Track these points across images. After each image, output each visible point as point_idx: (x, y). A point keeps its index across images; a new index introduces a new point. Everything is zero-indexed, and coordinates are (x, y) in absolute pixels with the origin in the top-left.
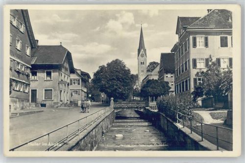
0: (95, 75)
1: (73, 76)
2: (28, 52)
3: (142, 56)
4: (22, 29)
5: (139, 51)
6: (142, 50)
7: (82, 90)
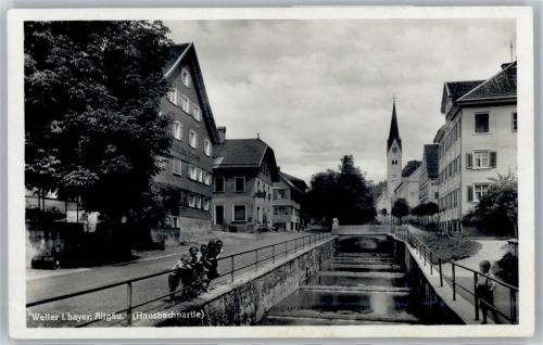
0: (312, 183)
1: (277, 186)
2: (208, 150)
3: (395, 150)
4: (198, 115)
5: (390, 143)
6: (395, 141)
7: (292, 207)
